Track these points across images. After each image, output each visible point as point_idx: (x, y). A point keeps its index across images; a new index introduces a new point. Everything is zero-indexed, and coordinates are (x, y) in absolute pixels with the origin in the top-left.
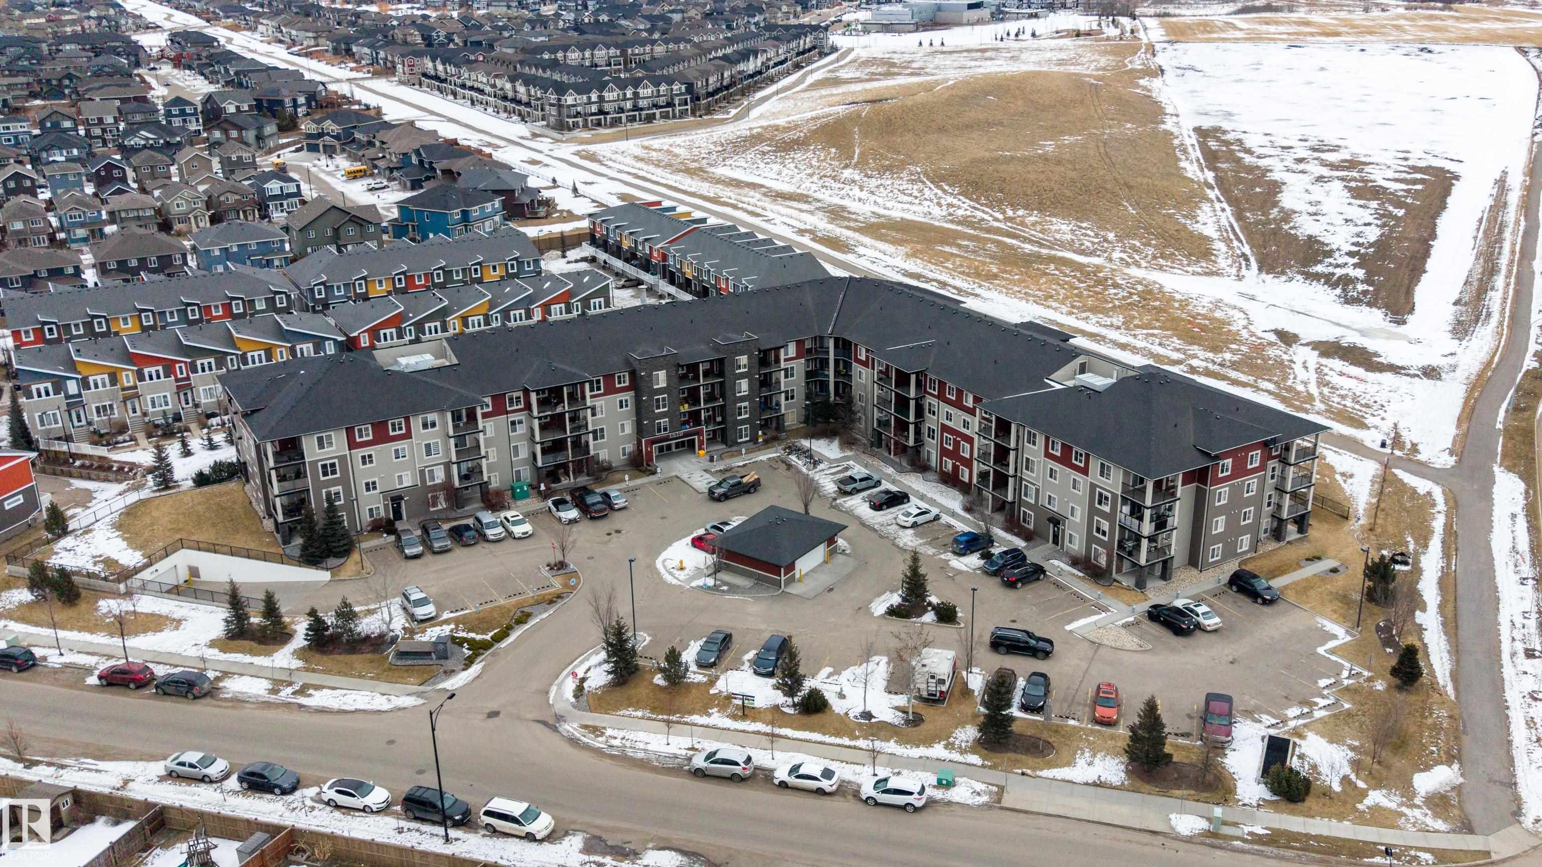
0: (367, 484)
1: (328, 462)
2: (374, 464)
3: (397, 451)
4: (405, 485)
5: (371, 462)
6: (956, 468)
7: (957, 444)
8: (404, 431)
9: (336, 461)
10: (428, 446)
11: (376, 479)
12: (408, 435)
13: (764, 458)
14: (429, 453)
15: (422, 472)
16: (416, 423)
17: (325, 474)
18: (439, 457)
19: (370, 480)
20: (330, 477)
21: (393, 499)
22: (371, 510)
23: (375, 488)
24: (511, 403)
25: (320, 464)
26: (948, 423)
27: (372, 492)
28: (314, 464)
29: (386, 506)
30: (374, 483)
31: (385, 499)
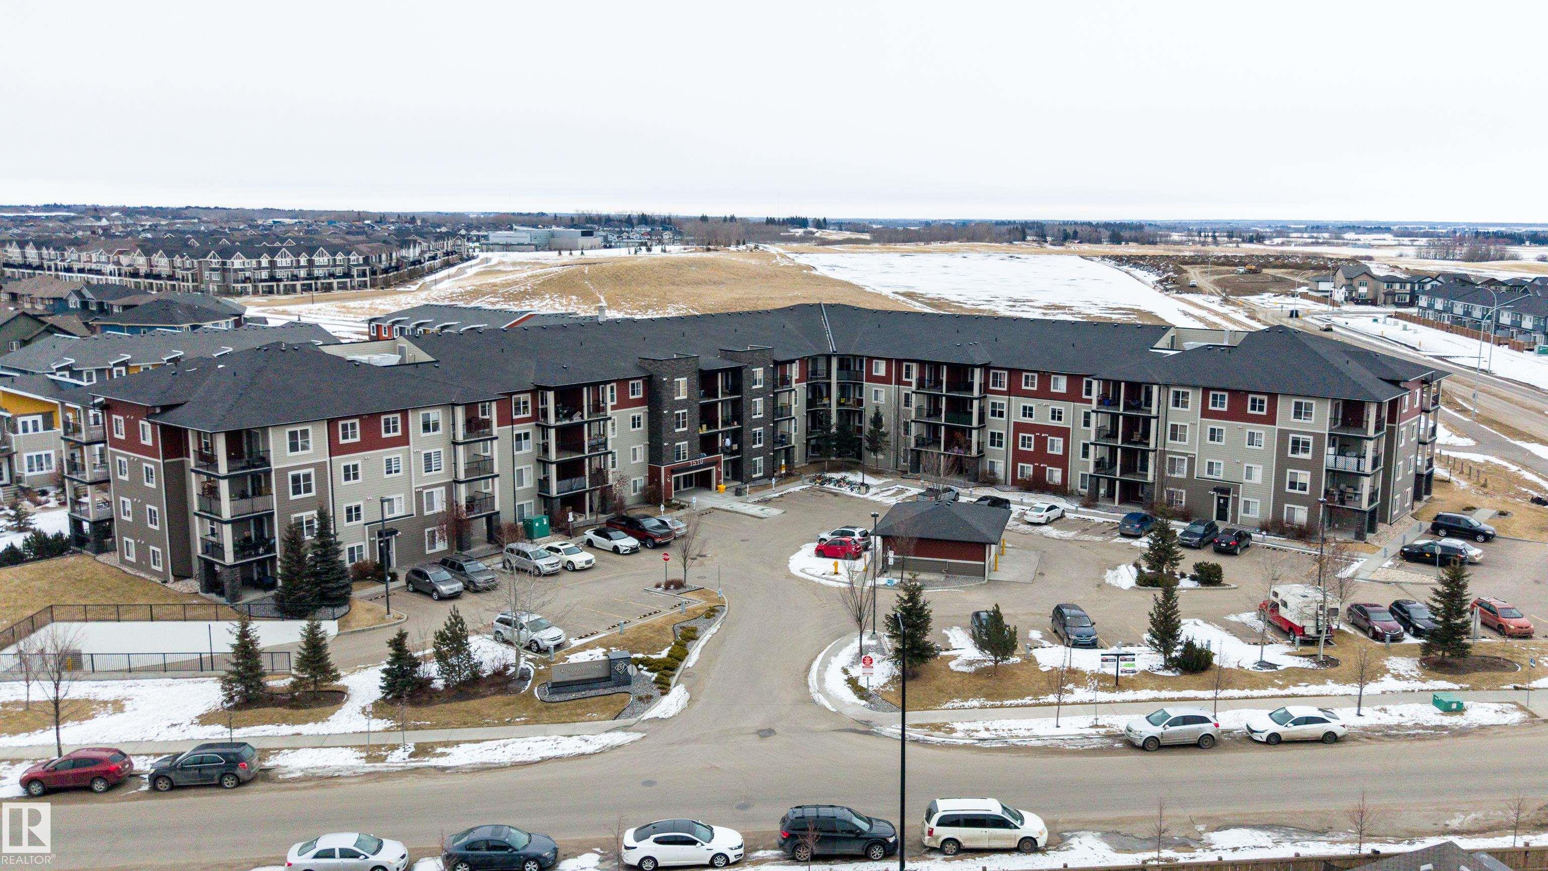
0: (349, 510)
1: (302, 472)
2: (360, 480)
3: (389, 462)
4: (396, 514)
5: (356, 477)
6: (1039, 473)
7: (1041, 443)
8: (399, 433)
9: (312, 470)
10: (428, 457)
11: (360, 503)
12: (404, 440)
13: (797, 489)
14: (428, 469)
15: (419, 494)
16: (416, 420)
17: (297, 491)
18: (442, 475)
19: (353, 505)
20: (303, 495)
21: (380, 534)
22: (351, 550)
23: (358, 517)
24: (518, 409)
25: (290, 474)
26: (1027, 420)
27: (354, 523)
28: (283, 472)
29: (372, 543)
30: (358, 509)
31: (371, 534)
